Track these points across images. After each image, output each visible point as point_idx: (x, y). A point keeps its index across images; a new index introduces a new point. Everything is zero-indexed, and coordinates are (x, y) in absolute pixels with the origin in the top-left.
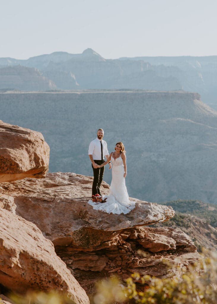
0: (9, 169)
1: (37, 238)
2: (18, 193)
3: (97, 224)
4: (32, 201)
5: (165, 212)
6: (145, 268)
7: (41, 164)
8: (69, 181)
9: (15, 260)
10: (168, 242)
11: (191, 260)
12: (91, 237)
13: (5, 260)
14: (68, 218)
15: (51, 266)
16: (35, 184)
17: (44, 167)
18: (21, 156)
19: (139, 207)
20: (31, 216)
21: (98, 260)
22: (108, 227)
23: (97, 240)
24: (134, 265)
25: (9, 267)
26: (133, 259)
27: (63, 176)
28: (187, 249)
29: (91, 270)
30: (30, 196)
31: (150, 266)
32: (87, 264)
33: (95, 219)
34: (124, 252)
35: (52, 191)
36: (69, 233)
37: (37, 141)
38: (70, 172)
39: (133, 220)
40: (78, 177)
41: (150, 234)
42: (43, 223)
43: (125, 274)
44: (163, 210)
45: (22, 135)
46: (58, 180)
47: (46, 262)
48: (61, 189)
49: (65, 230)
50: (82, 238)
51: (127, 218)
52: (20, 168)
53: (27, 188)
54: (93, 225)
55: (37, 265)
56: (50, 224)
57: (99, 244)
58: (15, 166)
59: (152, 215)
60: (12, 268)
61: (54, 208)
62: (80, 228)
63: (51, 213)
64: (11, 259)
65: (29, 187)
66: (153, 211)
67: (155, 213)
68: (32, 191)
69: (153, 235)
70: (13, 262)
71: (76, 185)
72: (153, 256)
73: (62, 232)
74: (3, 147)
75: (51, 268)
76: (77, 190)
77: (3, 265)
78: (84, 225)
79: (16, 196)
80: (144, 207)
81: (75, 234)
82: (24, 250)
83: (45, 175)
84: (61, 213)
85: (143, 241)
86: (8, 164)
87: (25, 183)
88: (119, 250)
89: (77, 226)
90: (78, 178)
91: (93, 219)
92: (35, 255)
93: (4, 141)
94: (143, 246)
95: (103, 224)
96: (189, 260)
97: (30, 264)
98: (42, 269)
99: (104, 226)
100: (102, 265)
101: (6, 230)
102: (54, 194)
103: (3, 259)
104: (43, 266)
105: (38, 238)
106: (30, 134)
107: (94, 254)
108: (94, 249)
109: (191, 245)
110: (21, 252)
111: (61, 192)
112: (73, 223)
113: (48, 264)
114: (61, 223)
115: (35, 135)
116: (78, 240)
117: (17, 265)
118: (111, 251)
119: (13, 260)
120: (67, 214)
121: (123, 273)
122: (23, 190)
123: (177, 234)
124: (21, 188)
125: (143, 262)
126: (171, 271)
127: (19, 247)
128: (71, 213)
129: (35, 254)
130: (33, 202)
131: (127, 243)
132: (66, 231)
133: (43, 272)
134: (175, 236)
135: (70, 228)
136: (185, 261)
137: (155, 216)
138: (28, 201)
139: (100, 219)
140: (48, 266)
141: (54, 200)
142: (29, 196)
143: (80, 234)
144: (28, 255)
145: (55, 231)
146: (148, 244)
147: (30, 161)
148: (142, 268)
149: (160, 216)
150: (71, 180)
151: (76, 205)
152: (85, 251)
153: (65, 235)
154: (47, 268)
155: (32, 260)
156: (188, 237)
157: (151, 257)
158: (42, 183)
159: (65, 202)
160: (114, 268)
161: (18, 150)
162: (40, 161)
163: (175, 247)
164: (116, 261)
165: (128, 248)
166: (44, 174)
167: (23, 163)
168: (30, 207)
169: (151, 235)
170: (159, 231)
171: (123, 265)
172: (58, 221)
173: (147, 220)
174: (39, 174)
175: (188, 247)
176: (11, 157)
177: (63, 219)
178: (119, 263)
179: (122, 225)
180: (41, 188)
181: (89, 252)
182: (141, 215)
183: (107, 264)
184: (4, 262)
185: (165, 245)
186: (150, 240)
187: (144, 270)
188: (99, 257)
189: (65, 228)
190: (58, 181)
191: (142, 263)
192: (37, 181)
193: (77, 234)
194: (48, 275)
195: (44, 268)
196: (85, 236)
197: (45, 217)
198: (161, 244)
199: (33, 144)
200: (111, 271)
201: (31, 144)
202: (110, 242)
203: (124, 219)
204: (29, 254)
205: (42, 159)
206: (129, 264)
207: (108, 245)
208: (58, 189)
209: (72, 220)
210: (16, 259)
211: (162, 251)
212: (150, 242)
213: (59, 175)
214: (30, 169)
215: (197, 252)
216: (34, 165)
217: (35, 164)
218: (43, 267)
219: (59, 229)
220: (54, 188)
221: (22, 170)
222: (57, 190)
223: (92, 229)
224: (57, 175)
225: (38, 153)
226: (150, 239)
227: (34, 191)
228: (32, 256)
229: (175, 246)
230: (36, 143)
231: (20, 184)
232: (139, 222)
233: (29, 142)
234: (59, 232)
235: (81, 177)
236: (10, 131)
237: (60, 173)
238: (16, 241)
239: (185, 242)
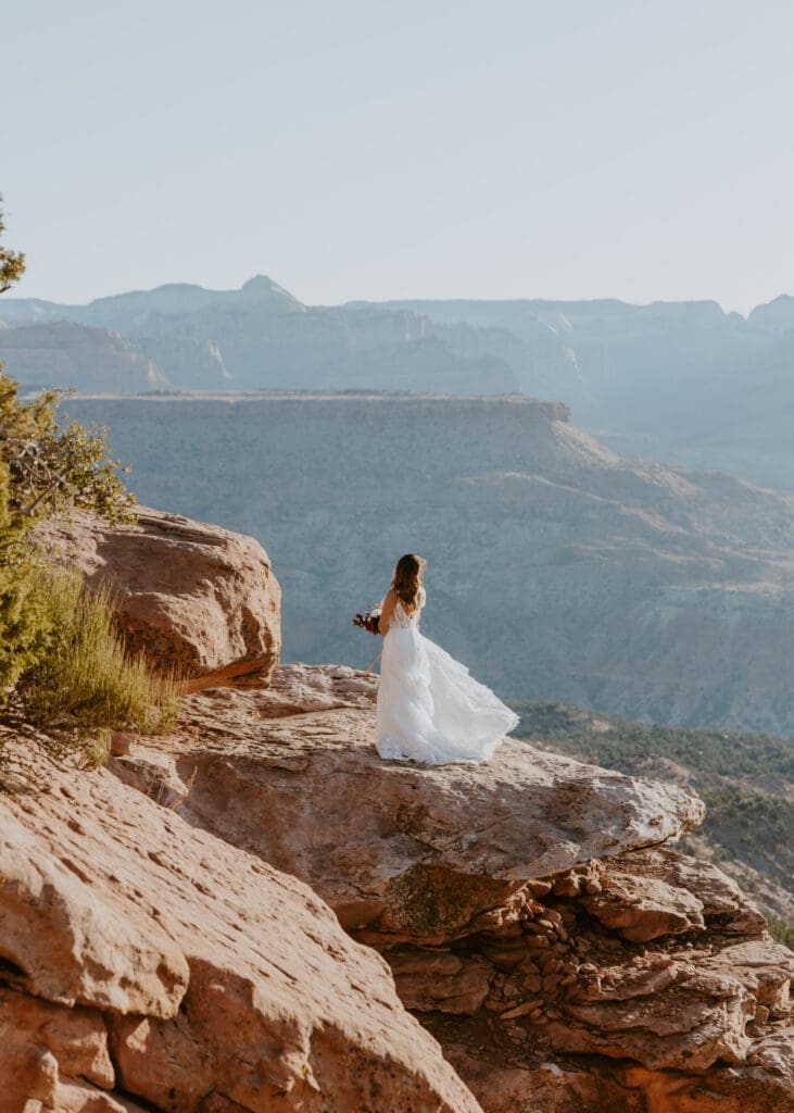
0: (163, 665)
1: (341, 951)
2: (181, 739)
3: (464, 854)
4: (238, 772)
5: (682, 809)
6: (625, 1001)
7: (263, 643)
8: (336, 696)
9: (298, 1062)
10: (680, 907)
11: (763, 970)
12: (440, 895)
13: (260, 1064)
14: (362, 830)
15: (421, 1076)
16: (228, 704)
17: (273, 654)
18: (202, 618)
19: (594, 794)
20: (239, 823)
21: (459, 975)
22: (506, 867)
23: (462, 906)
24: (587, 993)
25: (278, 1094)
26: (578, 969)
27: (312, 676)
28: (736, 926)
29: (439, 1007)
30: (228, 752)
31: (639, 996)
32: (426, 989)
33: (455, 833)
34: (543, 942)
35: (294, 732)
36: (374, 885)
37: (251, 569)
38: (331, 663)
39: (584, 840)
40: (361, 681)
41: (617, 877)
42: (280, 848)
43: (557, 1025)
44: (675, 804)
45: (202, 547)
46: (301, 690)
47: (402, 1059)
48: (317, 726)
49: (356, 873)
50: (413, 901)
51: (563, 834)
52: (201, 659)
53: (209, 723)
54: (451, 856)
55: (372, 1074)
56: (304, 854)
57: (467, 919)
58: (186, 654)
59: (642, 821)
60: (287, 1096)
61: (312, 795)
62: (406, 868)
63: (305, 815)
64: (282, 1058)
65: (212, 717)
66: (642, 807)
67: (652, 816)
68: (229, 734)
69: (626, 879)
70: (293, 1073)
71: (358, 708)
72: (639, 958)
73: (347, 880)
74: (141, 589)
75: (420, 1083)
76: (369, 729)
77: (257, 1086)
78: (418, 855)
79: (180, 754)
80: (614, 793)
81: (392, 888)
82: (326, 1017)
83: (268, 680)
84: (336, 812)
85: (601, 904)
86: (163, 649)
87: (195, 701)
88: (523, 935)
89: (398, 860)
90: (362, 685)
91: (448, 834)
92: (363, 1033)
93: (144, 569)
94: (602, 922)
95: (484, 855)
96: (757, 971)
97: (348, 1073)
98: (392, 1091)
99: (490, 861)
100: (478, 991)
101: (240, 930)
102: (302, 743)
103: (254, 1062)
104: (393, 1076)
105: (343, 949)
106: (226, 543)
107: (446, 950)
108: (448, 938)
109: (751, 912)
110: (315, 1029)
111: (325, 737)
112: (382, 848)
113: (410, 1067)
114: (340, 849)
115: (243, 548)
116: (400, 910)
117: (306, 1083)
118: (499, 940)
119: (293, 1063)
120: (357, 815)
121: (550, 1020)
122: (197, 729)
123: (696, 872)
124: (187, 722)
125: (615, 980)
126: (716, 1016)
127: (308, 1006)
128: (369, 811)
129: (366, 1030)
130: (239, 775)
131: (548, 913)
132: (361, 878)
133: (394, 1102)
134: (689, 880)
135: (375, 867)
136: (746, 975)
137: (653, 823)
138: (222, 772)
139: (473, 836)
140: (408, 1076)
141: (308, 766)
142: (223, 753)
143: (407, 889)
144: (340, 1038)
145: (324, 877)
146: (618, 914)
147: (231, 634)
148: (615, 1003)
149: (668, 825)
150: (339, 691)
151: (383, 783)
152: (420, 942)
153: (361, 893)
154: (406, 1083)
155: (353, 1055)
156: (733, 886)
157: (634, 960)
158: (251, 704)
159: (346, 772)
160: (519, 1004)
161: (190, 597)
162: (262, 632)
163: (703, 921)
164: (519, 977)
165: (554, 929)
166: (266, 676)
167: (208, 643)
168: (231, 790)
169: (619, 879)
170: (632, 862)
171: (546, 989)
172: (328, 840)
173: (630, 840)
174: (249, 675)
175: (738, 920)
176: (172, 623)
177: (344, 835)
178: (533, 984)
179: (551, 858)
180: (250, 720)
181: (429, 946)
182: (608, 823)
183: (492, 986)
184: (261, 1072)
185: (672, 917)
186: (625, 901)
187: (621, 1009)
188: (462, 962)
189: (358, 866)
190: (301, 696)
191: (612, 986)
192: (234, 695)
193: (400, 887)
194: (409, 1110)
195: (398, 1085)
196: (423, 894)
197: (287, 827)
198: (661, 915)
199: (238, 576)
200: (511, 1015)
201: (233, 578)
202: (500, 911)
203: (552, 836)
204: (343, 1032)
205: (266, 628)
206: (566, 988)
207: (496, 923)
208: (308, 725)
209: (376, 838)
210: (301, 1058)
211: (663, 936)
212: (627, 907)
213: (301, 674)
214: (230, 661)
215: (767, 936)
216: (242, 646)
217: (246, 645)
218: (390, 1080)
219: (335, 869)
220: (291, 717)
221: (206, 668)
222: (308, 730)
223: (446, 870)
224: (294, 673)
225: (254, 607)
226: (623, 896)
227: (232, 731)
228: (356, 1039)
229: (701, 918)
230: (247, 575)
231: (183, 705)
232: (606, 847)
233: (223, 572)
234: (335, 881)
235: (371, 679)
236: (160, 535)
237: (301, 666)
238: (290, 981)
239: (727, 901)
